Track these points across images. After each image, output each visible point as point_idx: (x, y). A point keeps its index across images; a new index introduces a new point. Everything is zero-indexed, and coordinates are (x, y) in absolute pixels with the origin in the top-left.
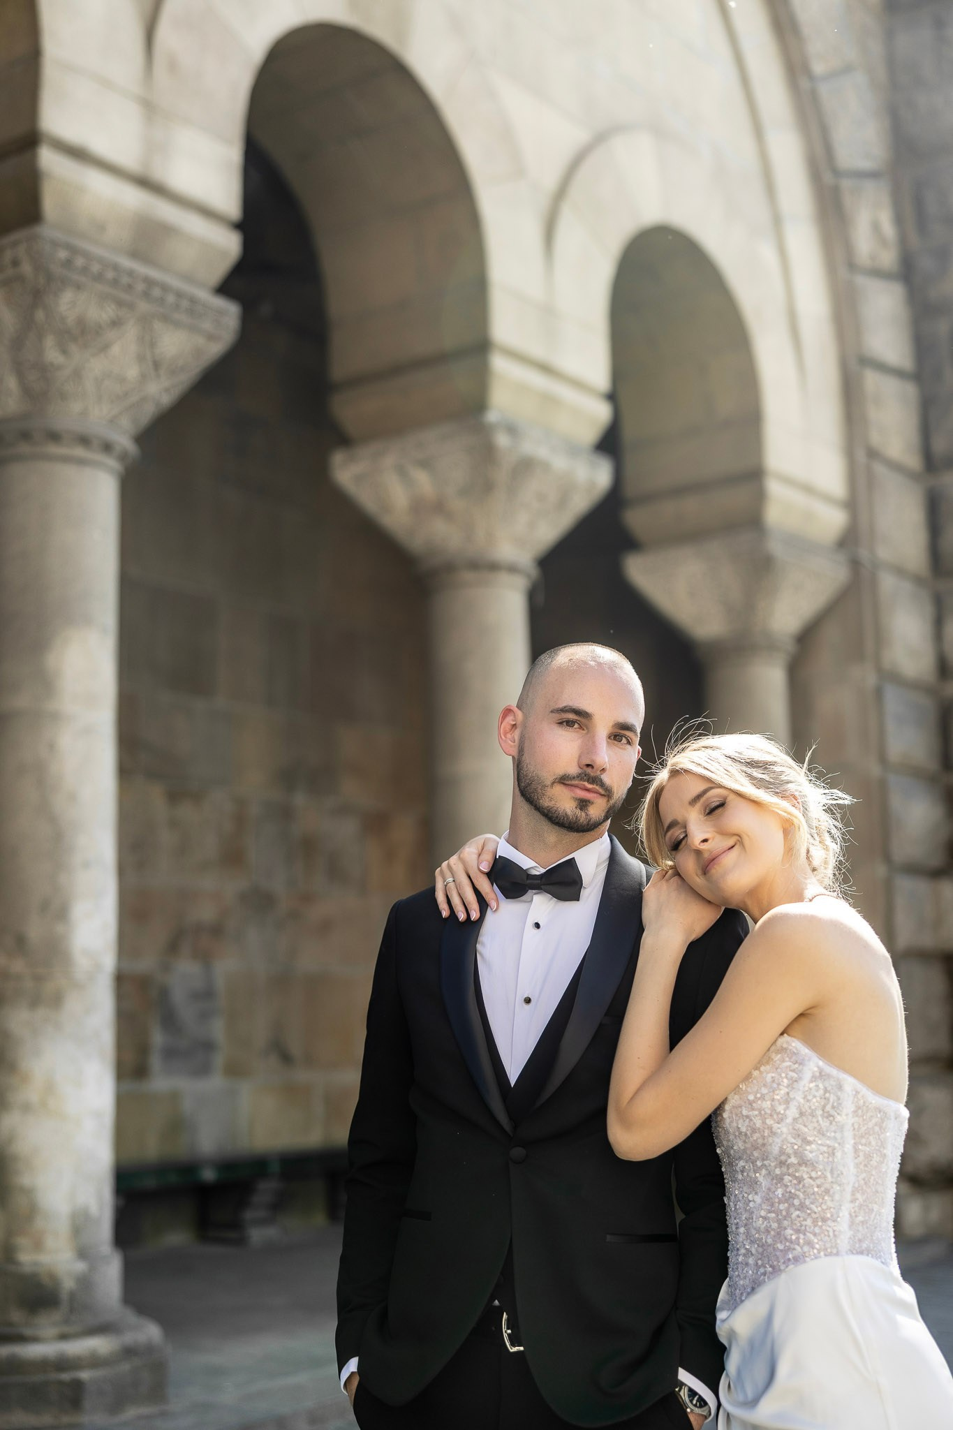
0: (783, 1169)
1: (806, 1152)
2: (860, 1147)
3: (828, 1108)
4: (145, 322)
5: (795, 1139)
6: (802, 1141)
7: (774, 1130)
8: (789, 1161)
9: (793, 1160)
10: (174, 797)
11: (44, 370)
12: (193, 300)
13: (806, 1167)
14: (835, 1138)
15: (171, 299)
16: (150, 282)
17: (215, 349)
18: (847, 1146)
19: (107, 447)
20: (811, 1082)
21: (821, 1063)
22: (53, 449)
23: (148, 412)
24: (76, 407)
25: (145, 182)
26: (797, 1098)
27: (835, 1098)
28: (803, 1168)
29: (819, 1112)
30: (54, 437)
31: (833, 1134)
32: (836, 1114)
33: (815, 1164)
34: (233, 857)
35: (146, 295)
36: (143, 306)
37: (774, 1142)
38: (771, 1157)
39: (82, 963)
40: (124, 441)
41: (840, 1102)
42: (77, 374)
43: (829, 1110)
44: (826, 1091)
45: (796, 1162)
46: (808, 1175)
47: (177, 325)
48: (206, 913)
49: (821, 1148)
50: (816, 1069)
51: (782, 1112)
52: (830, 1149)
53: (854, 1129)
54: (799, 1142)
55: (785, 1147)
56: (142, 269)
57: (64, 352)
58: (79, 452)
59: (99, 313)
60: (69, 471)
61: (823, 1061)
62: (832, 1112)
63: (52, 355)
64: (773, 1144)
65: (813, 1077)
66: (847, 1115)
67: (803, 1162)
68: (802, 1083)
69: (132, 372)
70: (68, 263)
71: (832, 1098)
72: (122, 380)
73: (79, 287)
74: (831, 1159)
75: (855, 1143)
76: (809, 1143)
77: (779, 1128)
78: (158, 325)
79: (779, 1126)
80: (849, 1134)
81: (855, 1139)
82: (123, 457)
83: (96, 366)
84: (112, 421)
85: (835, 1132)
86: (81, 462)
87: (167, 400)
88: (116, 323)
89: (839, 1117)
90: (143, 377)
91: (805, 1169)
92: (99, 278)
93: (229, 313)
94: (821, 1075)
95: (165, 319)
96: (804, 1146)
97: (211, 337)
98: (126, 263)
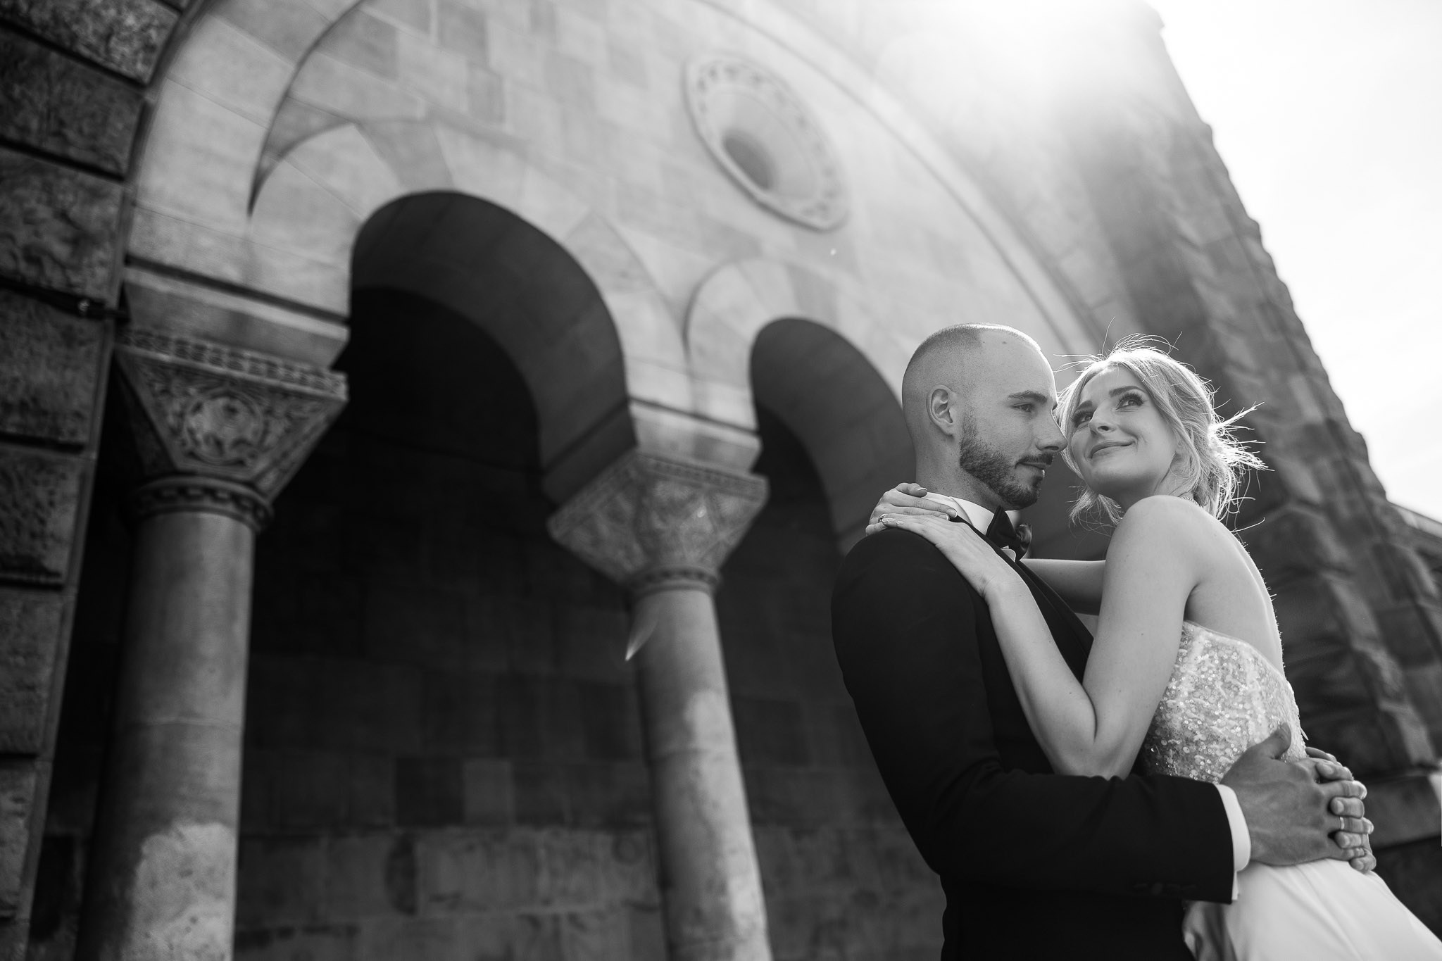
0: (1191, 747)
1: (1213, 727)
2: (1273, 717)
3: (1229, 678)
4: (710, 495)
5: (1195, 713)
6: (1206, 716)
7: (1169, 706)
8: (1196, 738)
9: (1199, 736)
10: (797, 834)
11: (655, 535)
12: (737, 478)
13: (1217, 744)
14: (1245, 710)
15: (723, 479)
16: (708, 471)
17: (757, 505)
18: (1260, 716)
19: (700, 576)
20: (1204, 654)
21: (1211, 635)
22: (669, 583)
23: (723, 552)
24: (677, 554)
25: (697, 416)
26: (1189, 671)
27: (1235, 667)
28: (1215, 745)
29: (1219, 685)
30: (667, 574)
31: (1241, 706)
32: (1239, 684)
33: (1228, 740)
34: (843, 871)
35: (708, 479)
36: (707, 485)
37: (1172, 717)
38: (1174, 734)
39: (742, 924)
40: (711, 570)
41: (1242, 670)
42: (675, 534)
43: (1230, 680)
44: (1222, 660)
45: (1204, 739)
46: (1222, 753)
47: (730, 494)
48: (832, 912)
49: (1231, 722)
50: (1206, 641)
51: (1174, 688)
52: (1242, 723)
53: (1263, 698)
54: (1202, 717)
55: (1186, 722)
56: (701, 464)
57: (664, 521)
58: (684, 581)
59: (680, 493)
60: (680, 595)
61: (1213, 633)
62: (1235, 682)
63: (658, 525)
64: (1172, 721)
65: (1205, 649)
66: (1252, 682)
67: (1213, 738)
68: (1192, 657)
69: (708, 527)
70: (657, 467)
71: (1231, 667)
72: (701, 533)
73: (665, 479)
74: (1245, 733)
75: (1267, 713)
76: (1215, 717)
77: (1174, 704)
78: (719, 496)
79: (1174, 701)
80: (1257, 703)
81: (1266, 709)
82: (712, 581)
83: (685, 527)
84: (702, 560)
85: (1243, 703)
86: (687, 588)
87: (733, 542)
88: (692, 498)
89: (1243, 686)
90: (715, 530)
91: (1217, 747)
92: (677, 472)
93: (761, 485)
94: (1216, 647)
95: (722, 491)
96: (1208, 720)
97: (752, 499)
98: (692, 462)
